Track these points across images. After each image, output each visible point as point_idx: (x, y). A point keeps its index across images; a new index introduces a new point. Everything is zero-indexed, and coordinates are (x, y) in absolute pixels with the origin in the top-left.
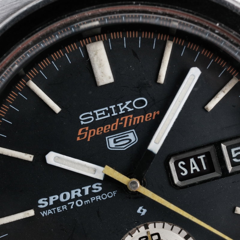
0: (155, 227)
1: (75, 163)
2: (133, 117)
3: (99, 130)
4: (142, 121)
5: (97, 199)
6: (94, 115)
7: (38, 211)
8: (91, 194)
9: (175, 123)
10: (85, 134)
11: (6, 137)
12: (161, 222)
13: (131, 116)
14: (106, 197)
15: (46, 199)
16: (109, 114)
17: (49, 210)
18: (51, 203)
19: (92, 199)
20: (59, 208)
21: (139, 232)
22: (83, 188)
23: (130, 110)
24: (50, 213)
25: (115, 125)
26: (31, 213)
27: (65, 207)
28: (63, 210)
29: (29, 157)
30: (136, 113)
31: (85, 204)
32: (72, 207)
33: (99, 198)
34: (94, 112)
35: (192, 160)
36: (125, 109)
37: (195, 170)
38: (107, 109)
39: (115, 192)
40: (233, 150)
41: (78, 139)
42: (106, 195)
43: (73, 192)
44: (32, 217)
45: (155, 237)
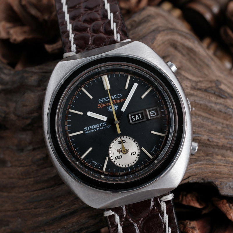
0: (124, 138)
1: (97, 115)
3: (105, 105)
4: (120, 102)
6: (104, 100)
7: (84, 132)
8: (102, 126)
9: (130, 101)
10: (100, 106)
11: (74, 106)
12: (126, 136)
13: (116, 100)
15: (87, 128)
17: (88, 132)
18: (89, 129)
19: (103, 128)
20: (91, 131)
21: (118, 139)
22: (99, 124)
23: (116, 98)
25: (110, 103)
26: (82, 132)
27: (93, 131)
29: (81, 113)
30: (118, 99)
31: (100, 129)
32: (96, 131)
33: (105, 128)
35: (137, 116)
36: (114, 98)
37: (138, 119)
39: (110, 126)
40: (151, 112)
41: (98, 107)
42: (107, 127)
43: (96, 125)
44: (82, 133)
45: (124, 141)
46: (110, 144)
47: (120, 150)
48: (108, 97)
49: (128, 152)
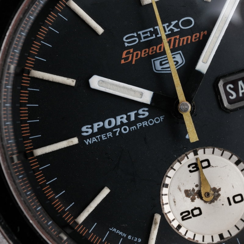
0: (204, 153)
1: (120, 87)
2: (180, 37)
3: (144, 52)
4: (189, 42)
5: (144, 125)
6: (139, 36)
7: (82, 139)
8: (138, 120)
10: (129, 56)
11: (45, 60)
12: (211, 147)
13: (178, 37)
14: (153, 122)
15: (90, 126)
16: (154, 35)
17: (93, 138)
18: (96, 130)
19: (139, 125)
20: (103, 136)
21: (188, 158)
22: (128, 114)
23: (176, 30)
24: (95, 140)
25: (161, 46)
26: (75, 141)
27: (110, 134)
28: (108, 138)
29: (71, 82)
30: (182, 33)
31: (131, 130)
32: (117, 134)
33: (146, 124)
34: (139, 33)
35: (241, 83)
36: (171, 30)
38: (152, 30)
39: (162, 118)
41: (123, 62)
42: (153, 121)
43: (118, 118)
44: (76, 145)
45: (205, 164)
46: (163, 174)
47: (193, 190)
48: (152, 29)
49: (219, 195)
